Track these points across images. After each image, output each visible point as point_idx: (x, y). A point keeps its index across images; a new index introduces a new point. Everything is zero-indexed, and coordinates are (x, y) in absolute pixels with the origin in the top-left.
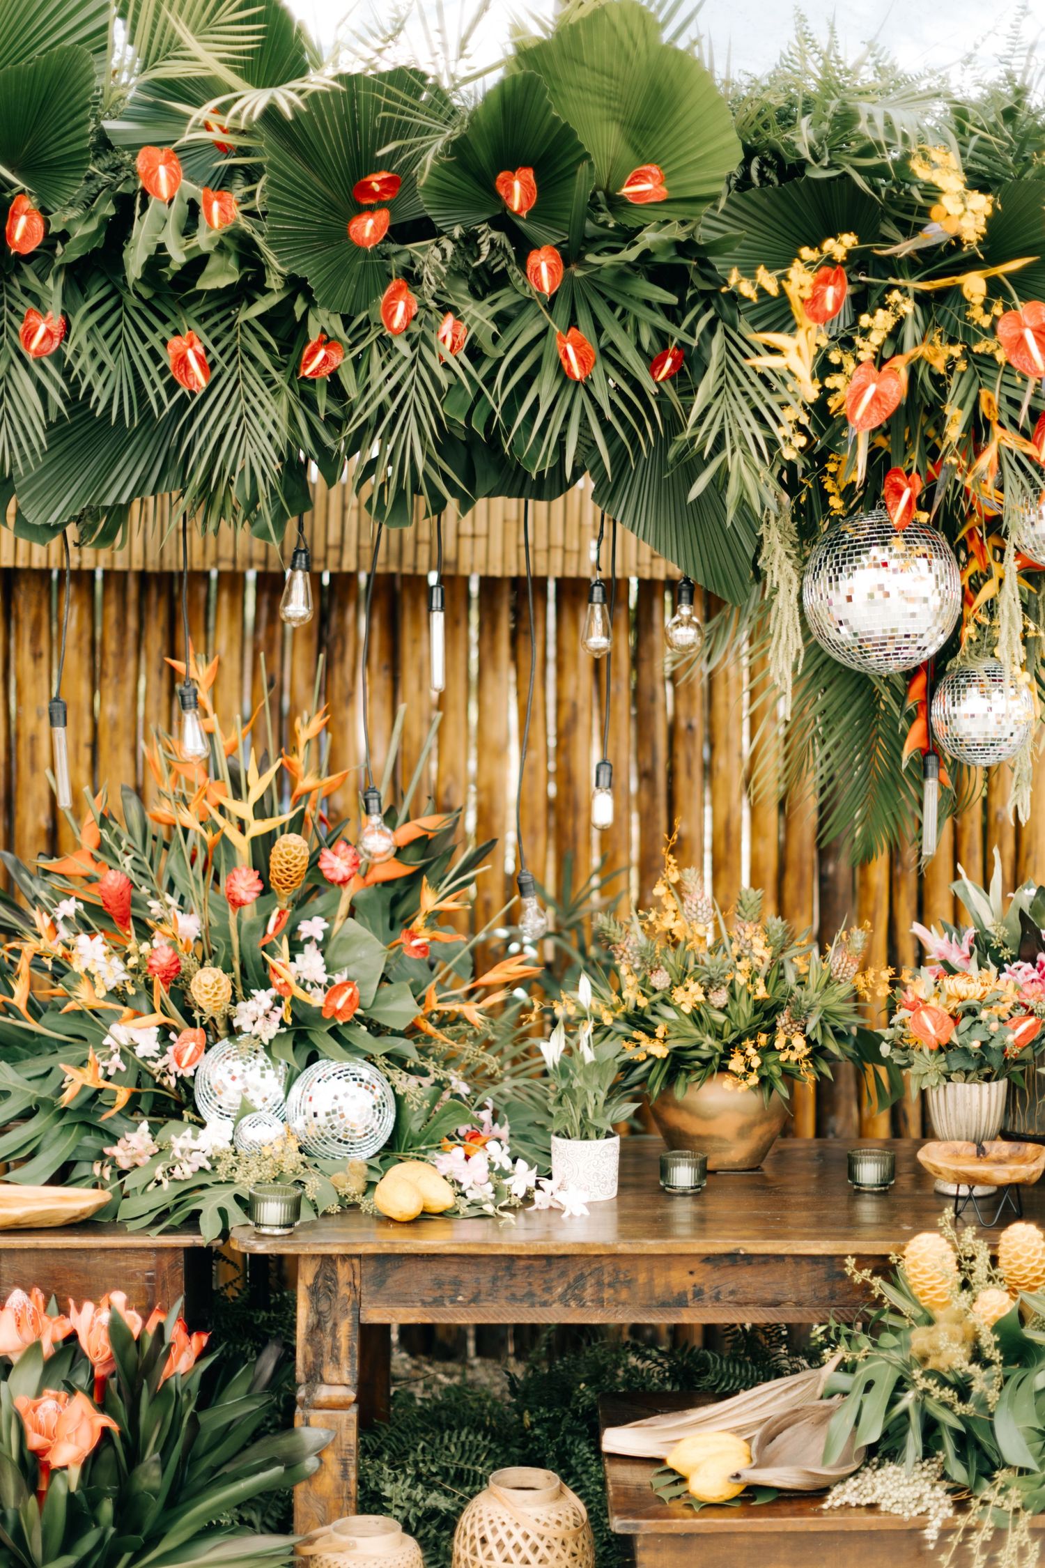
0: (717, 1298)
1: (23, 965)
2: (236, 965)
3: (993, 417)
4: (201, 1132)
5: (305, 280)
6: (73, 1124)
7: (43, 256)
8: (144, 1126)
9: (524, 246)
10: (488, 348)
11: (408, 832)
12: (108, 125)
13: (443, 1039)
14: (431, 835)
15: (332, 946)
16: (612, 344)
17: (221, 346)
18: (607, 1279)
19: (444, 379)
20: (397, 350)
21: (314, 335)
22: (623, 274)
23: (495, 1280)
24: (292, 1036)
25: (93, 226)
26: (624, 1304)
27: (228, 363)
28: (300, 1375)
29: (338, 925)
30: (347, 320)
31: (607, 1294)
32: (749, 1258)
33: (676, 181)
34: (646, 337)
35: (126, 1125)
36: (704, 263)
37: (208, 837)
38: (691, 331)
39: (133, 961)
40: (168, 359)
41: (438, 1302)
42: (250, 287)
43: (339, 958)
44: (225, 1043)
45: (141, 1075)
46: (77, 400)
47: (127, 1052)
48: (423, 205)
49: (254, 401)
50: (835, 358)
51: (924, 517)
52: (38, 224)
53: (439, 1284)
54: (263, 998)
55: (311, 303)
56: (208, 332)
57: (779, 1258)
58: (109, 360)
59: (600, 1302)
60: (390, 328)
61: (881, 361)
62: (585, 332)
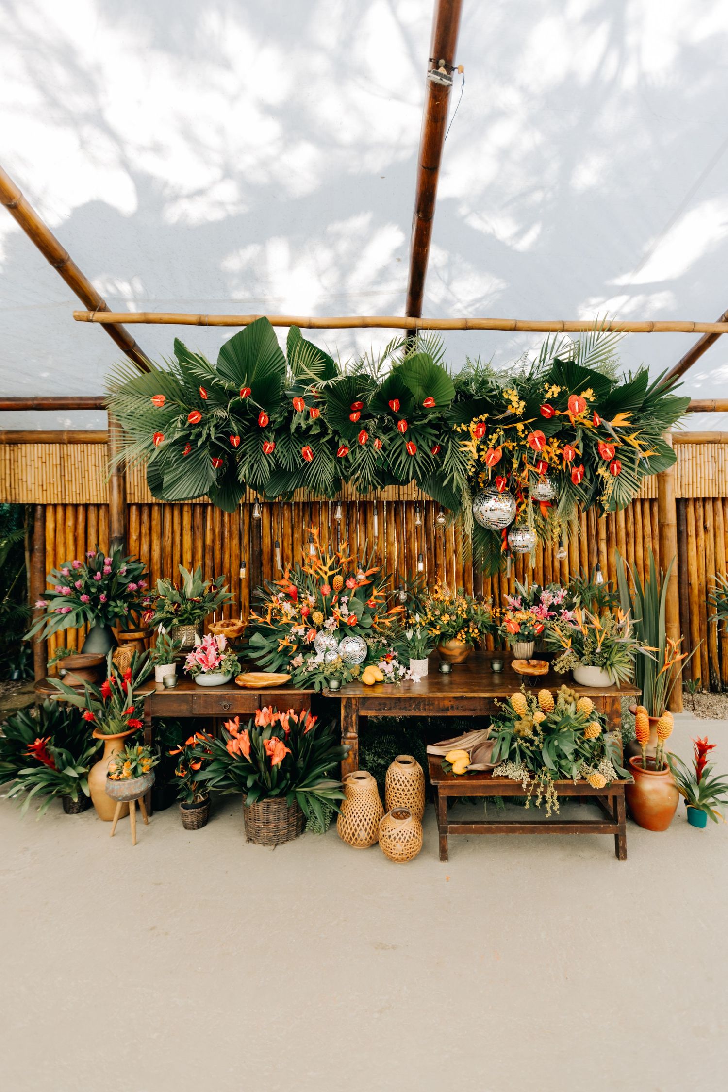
0: (457, 708)
1: (269, 610)
2: (325, 611)
3: (526, 462)
4: (316, 657)
5: (338, 431)
6: (282, 655)
7: (268, 427)
8: (301, 655)
9: (397, 420)
10: (388, 447)
11: (370, 573)
12: (286, 392)
13: (379, 629)
14: (375, 573)
15: (350, 604)
16: (421, 445)
17: (316, 449)
18: (426, 704)
19: (376, 456)
21: (341, 445)
22: (424, 426)
23: (395, 703)
24: (339, 630)
25: (282, 419)
27: (318, 454)
28: (342, 730)
29: (351, 599)
30: (349, 441)
31: (427, 707)
32: (467, 698)
33: (437, 401)
34: (430, 443)
35: (296, 654)
36: (446, 423)
37: (317, 576)
38: (443, 441)
39: (298, 610)
40: (302, 452)
41: (380, 710)
42: (323, 433)
43: (352, 608)
44: (322, 631)
45: (299, 640)
46: (278, 465)
47: (296, 635)
48: (370, 410)
49: (325, 464)
50: (482, 447)
51: (507, 489)
52: (267, 419)
53: (380, 704)
54: (332, 619)
55: (340, 437)
56: (312, 446)
57: (475, 698)
58: (286, 454)
59: (425, 710)
60: (361, 443)
61: (494, 448)
62: (413, 442)
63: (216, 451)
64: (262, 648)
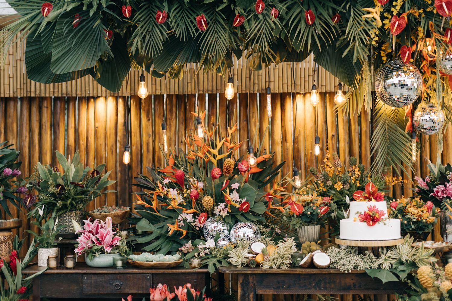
0: (360, 287)
1: (155, 197)
2: (214, 196)
3: (433, 30)
4: (206, 243)
6: (170, 241)
8: (190, 242)
10: (285, 16)
11: (261, 159)
14: (266, 160)
15: (241, 190)
16: (321, 14)
17: (210, 19)
18: (327, 281)
19: (273, 25)
20: (259, 18)
21: (236, 14)
23: (294, 281)
24: (231, 216)
26: (333, 289)
27: (212, 23)
29: (242, 185)
30: (245, 10)
31: (328, 286)
34: (330, 11)
35: (185, 241)
37: (205, 160)
38: (344, 8)
39: (185, 195)
40: (196, 23)
41: (278, 288)
43: (243, 194)
44: (212, 218)
45: (189, 226)
47: (184, 221)
49: (219, 34)
50: (385, 15)
51: (412, 60)
53: (278, 283)
54: (222, 205)
55: (235, 6)
56: (207, 15)
58: (180, 23)
59: (325, 288)
60: (258, 12)
61: (399, 14)
62: (312, 10)
63: (106, 20)
64: (151, 233)
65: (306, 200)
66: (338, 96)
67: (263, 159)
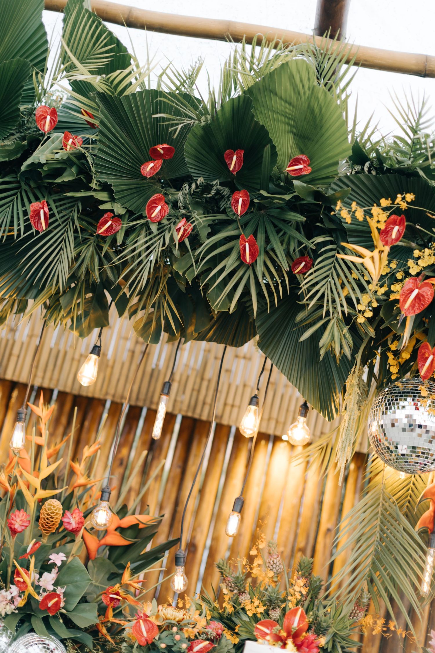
5: (111, 185)
9: (232, 190)
11: (128, 521)
14: (141, 526)
16: (273, 250)
17: (61, 215)
20: (152, 231)
24: (22, 615)
27: (63, 222)
29: (70, 559)
34: (293, 247)
36: (330, 210)
40: (31, 212)
43: (65, 579)
50: (399, 276)
56: (57, 207)
60: (150, 218)
61: (423, 277)
65: (169, 616)
66: (296, 426)
67: (135, 522)
